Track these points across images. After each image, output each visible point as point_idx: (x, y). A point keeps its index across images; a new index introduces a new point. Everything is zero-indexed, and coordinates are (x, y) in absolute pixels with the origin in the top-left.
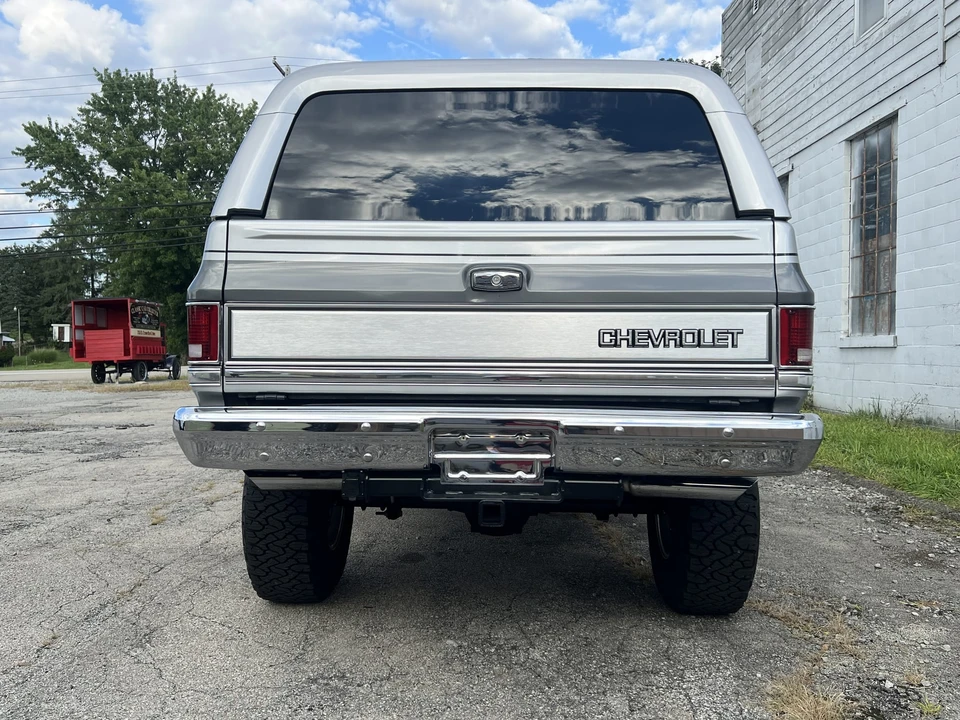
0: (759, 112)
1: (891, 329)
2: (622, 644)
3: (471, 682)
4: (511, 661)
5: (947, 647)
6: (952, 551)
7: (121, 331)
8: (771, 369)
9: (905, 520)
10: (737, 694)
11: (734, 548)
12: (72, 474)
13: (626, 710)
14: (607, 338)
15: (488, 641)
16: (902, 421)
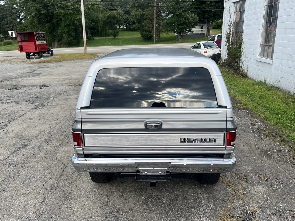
2: (185, 196)
3: (149, 213)
4: (158, 204)
5: (265, 196)
6: (275, 150)
7: (33, 42)
8: (224, 147)
9: (265, 135)
10: (212, 216)
14: (182, 140)
15: (152, 196)
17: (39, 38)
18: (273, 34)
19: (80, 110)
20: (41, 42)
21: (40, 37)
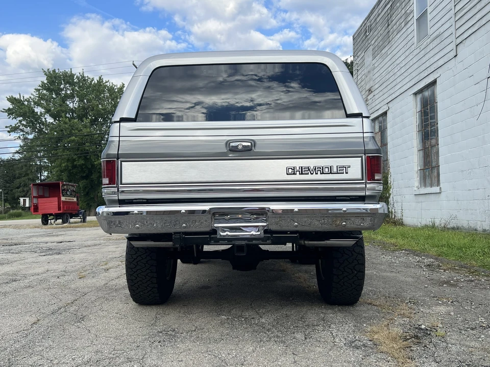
0: (372, 82)
1: (438, 184)
2: (303, 316)
3: (233, 331)
4: (251, 323)
5: (452, 314)
6: (462, 280)
7: (57, 198)
8: (363, 183)
9: (442, 269)
10: (354, 332)
11: (353, 270)
12: (38, 261)
13: (304, 338)
14: (290, 171)
15: (241, 316)
16: (445, 229)
17: (66, 193)
18: (435, 149)
19: (119, 124)
20: (69, 198)
21: (68, 190)
